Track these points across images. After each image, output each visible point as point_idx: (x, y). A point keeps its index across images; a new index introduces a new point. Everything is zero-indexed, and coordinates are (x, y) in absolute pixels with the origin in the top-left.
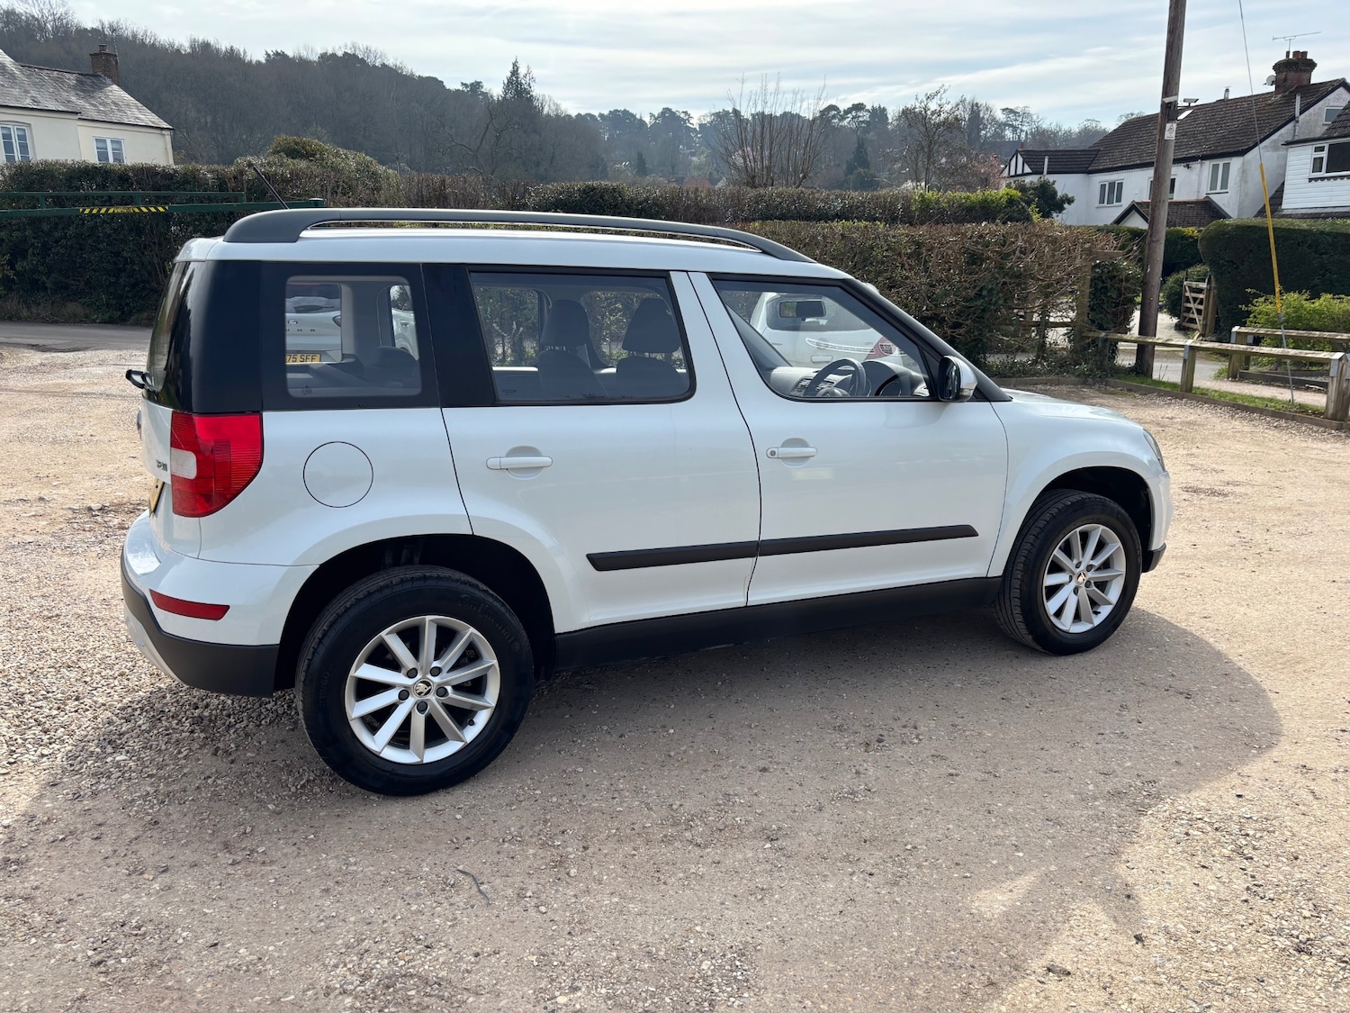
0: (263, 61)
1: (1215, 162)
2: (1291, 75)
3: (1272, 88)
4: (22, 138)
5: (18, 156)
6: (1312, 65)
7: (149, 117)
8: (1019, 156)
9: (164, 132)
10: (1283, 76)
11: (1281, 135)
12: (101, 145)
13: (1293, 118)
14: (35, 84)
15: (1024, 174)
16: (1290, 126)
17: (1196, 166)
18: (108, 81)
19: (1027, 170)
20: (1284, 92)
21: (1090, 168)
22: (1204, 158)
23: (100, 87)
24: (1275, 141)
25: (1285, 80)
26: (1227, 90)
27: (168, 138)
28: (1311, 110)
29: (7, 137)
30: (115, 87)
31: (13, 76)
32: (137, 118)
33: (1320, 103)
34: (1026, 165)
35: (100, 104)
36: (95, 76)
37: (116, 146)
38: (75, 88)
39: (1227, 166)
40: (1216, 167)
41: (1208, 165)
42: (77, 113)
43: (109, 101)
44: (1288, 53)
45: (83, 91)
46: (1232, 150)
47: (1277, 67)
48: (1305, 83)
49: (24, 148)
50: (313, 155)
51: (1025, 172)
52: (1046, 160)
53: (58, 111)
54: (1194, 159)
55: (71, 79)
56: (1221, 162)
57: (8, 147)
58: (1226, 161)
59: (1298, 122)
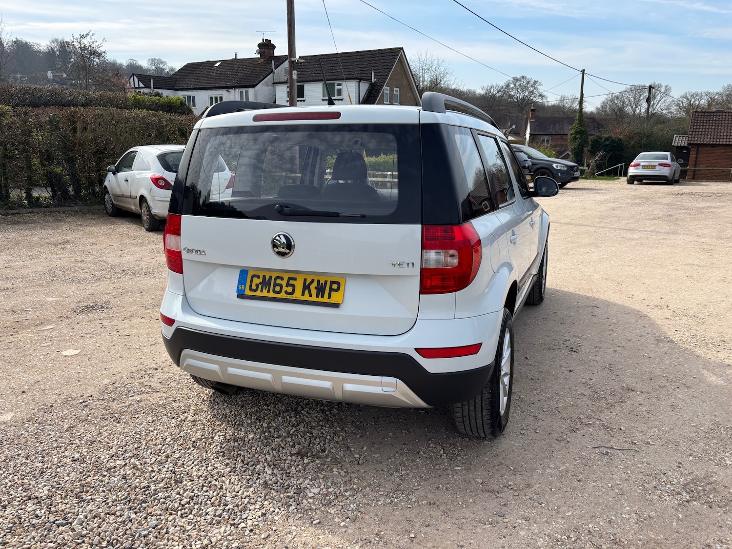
1: (241, 90)
2: (266, 50)
3: (259, 56)
6: (273, 47)
8: (135, 77)
10: (263, 50)
11: (268, 79)
13: (272, 72)
15: (139, 88)
16: (271, 75)
17: (232, 91)
19: (141, 85)
20: (265, 58)
21: (175, 88)
22: (236, 87)
24: (266, 82)
25: (264, 52)
26: (236, 54)
28: (278, 68)
33: (282, 65)
34: (140, 82)
39: (247, 92)
40: (241, 93)
41: (238, 91)
44: (263, 39)
46: (248, 84)
47: (259, 45)
48: (272, 55)
51: (140, 86)
52: (152, 81)
54: (231, 87)
56: (244, 90)
58: (247, 89)
59: (274, 73)
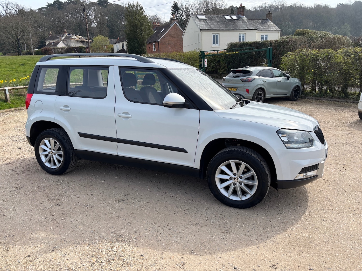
0: (313, 8)
4: (243, 37)
5: (242, 41)
7: (277, 28)
9: (279, 32)
12: (262, 37)
14: (249, 24)
18: (269, 20)
23: (266, 22)
27: (280, 33)
29: (240, 37)
30: (270, 22)
31: (245, 22)
32: (273, 29)
35: (265, 26)
36: (266, 19)
37: (266, 37)
38: (260, 23)
42: (256, 29)
43: (267, 25)
45: (262, 24)
49: (243, 39)
50: (305, 34)
53: (253, 30)
55: (260, 21)
57: (240, 39)
